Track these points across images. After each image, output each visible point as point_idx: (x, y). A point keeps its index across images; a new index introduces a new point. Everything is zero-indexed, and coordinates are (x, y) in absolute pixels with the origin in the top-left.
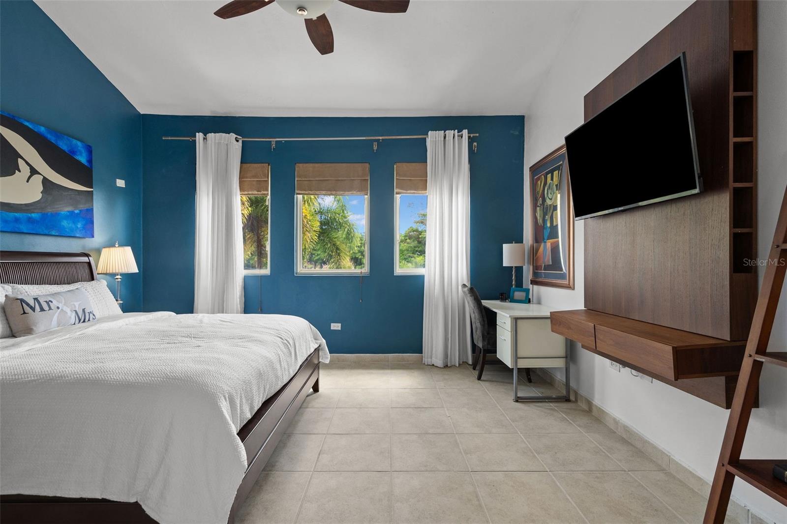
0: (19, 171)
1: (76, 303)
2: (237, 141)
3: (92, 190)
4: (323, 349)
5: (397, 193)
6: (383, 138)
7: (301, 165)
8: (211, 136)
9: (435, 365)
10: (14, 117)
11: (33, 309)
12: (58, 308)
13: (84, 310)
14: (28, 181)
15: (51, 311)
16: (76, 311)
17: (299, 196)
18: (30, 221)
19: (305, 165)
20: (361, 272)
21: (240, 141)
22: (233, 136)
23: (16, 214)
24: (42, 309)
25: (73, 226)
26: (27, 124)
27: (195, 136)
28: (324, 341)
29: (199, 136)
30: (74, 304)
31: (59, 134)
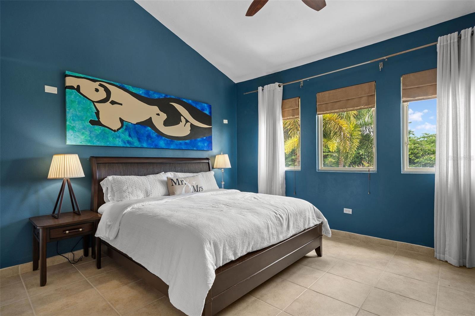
0: (182, 122)
1: (193, 182)
2: (280, 87)
3: (211, 127)
4: (325, 226)
5: (404, 102)
6: (387, 57)
7: (320, 94)
8: (266, 87)
9: (448, 262)
10: (179, 98)
11: (176, 184)
12: (186, 184)
13: (197, 186)
14: (185, 126)
15: (182, 185)
16: (193, 186)
17: (319, 116)
18: (186, 143)
19: (323, 93)
20: (369, 170)
21: (282, 86)
22: (277, 84)
23: (180, 141)
24: (179, 184)
25: (203, 145)
26: (184, 100)
27: (258, 89)
28: (326, 220)
29: (260, 88)
30: (193, 183)
31: (197, 102)
